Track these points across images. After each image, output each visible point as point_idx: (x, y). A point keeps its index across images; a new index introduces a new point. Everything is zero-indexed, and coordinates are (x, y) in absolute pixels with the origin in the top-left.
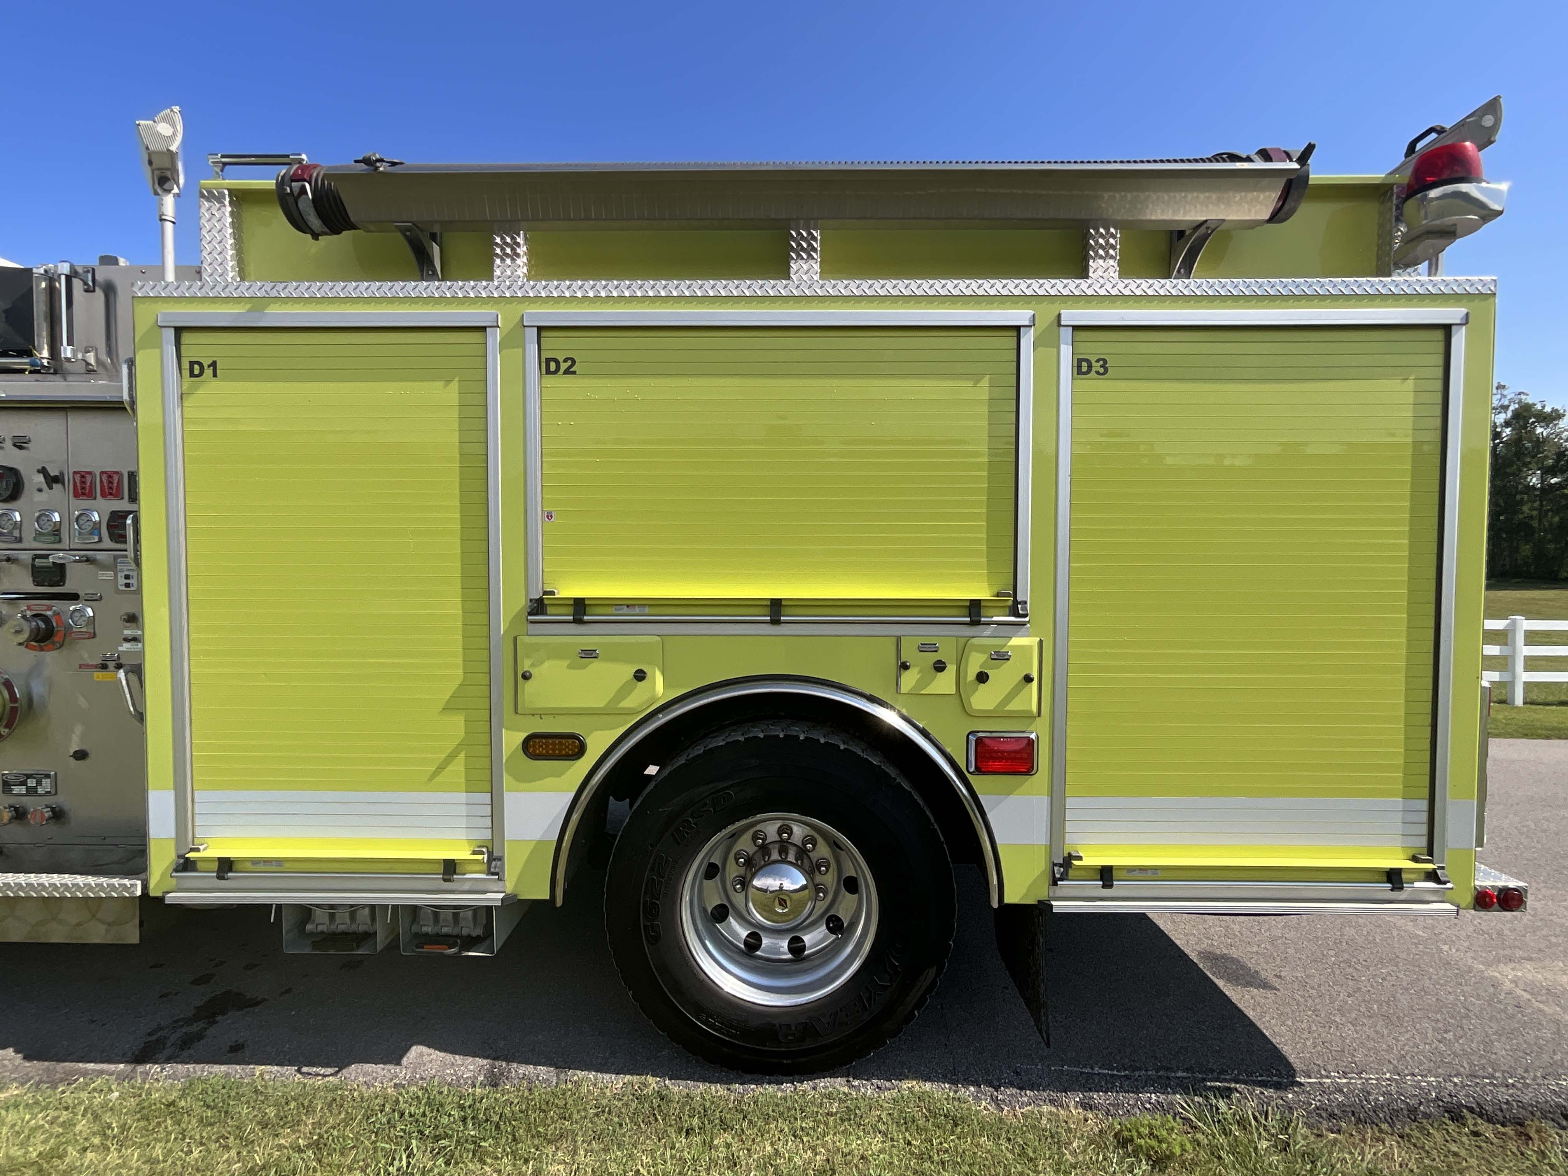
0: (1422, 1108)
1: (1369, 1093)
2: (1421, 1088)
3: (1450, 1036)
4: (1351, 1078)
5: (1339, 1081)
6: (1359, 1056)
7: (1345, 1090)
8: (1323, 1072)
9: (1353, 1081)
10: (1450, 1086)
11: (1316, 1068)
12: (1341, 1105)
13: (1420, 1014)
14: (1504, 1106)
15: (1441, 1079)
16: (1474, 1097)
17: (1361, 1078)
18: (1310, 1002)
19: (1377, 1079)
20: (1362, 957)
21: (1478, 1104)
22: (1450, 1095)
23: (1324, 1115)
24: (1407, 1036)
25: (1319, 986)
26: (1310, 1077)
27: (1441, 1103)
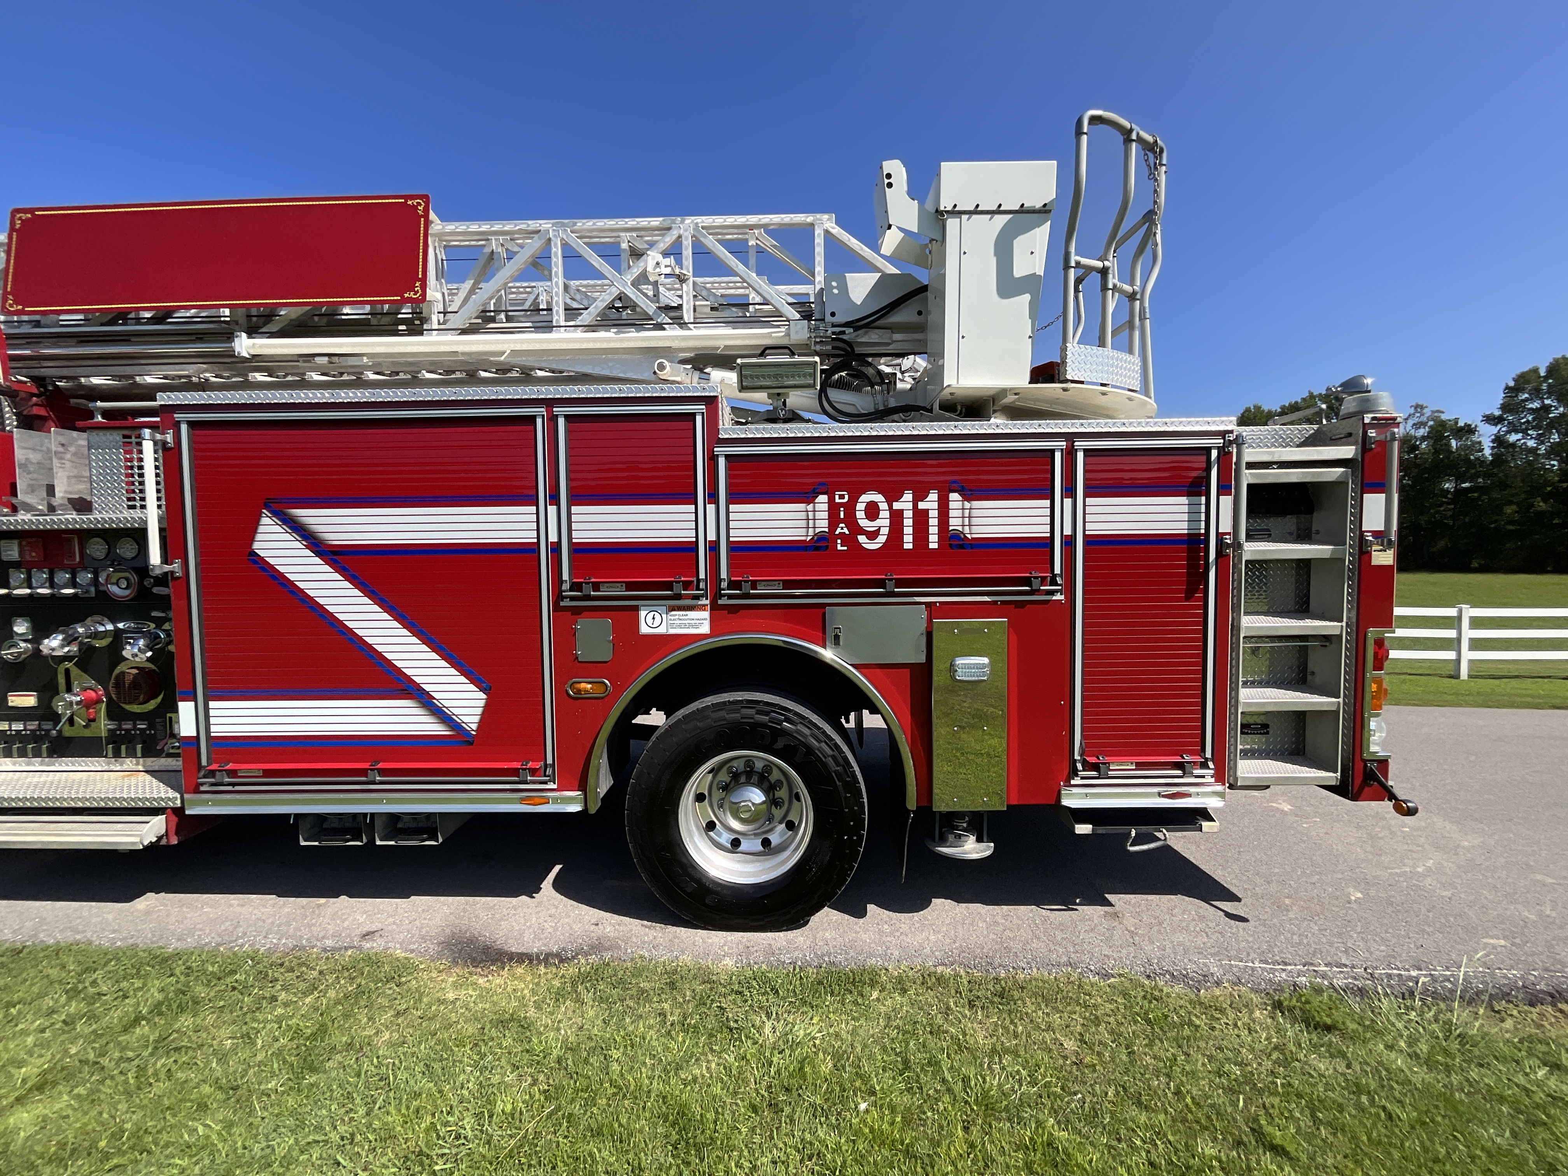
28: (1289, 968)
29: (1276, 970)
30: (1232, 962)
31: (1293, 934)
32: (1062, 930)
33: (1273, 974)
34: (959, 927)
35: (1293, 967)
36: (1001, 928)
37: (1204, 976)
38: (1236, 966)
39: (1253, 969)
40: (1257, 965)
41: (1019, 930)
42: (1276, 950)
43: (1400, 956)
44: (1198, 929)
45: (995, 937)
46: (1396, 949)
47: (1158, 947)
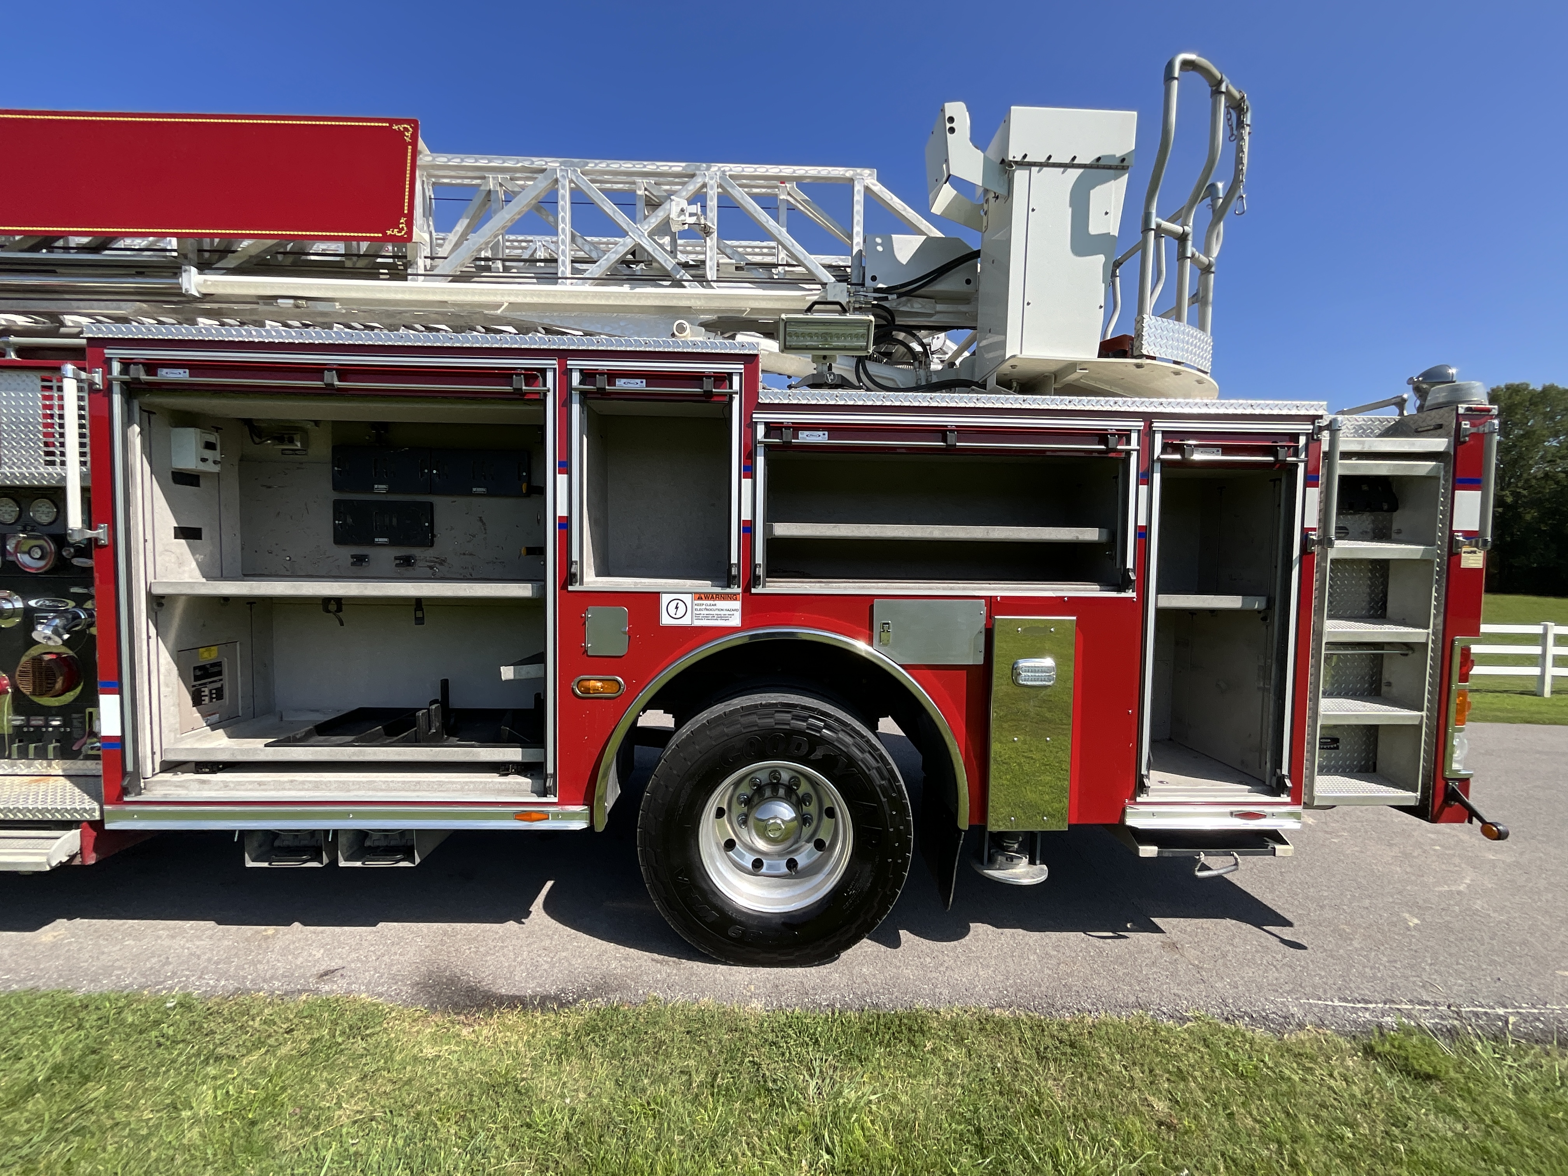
28: (1371, 1006)
29: (1358, 1009)
30: (1311, 1001)
31: (1364, 967)
32: (1121, 964)
33: (1356, 1014)
34: (1009, 960)
35: (1374, 1005)
36: (1054, 962)
37: (1285, 1018)
38: (1316, 1005)
39: (1334, 1008)
40: (1337, 1003)
41: (1075, 964)
42: (1352, 985)
43: (1480, 990)
44: (1265, 962)
45: (1050, 972)
46: (1474, 984)
47: (1229, 984)
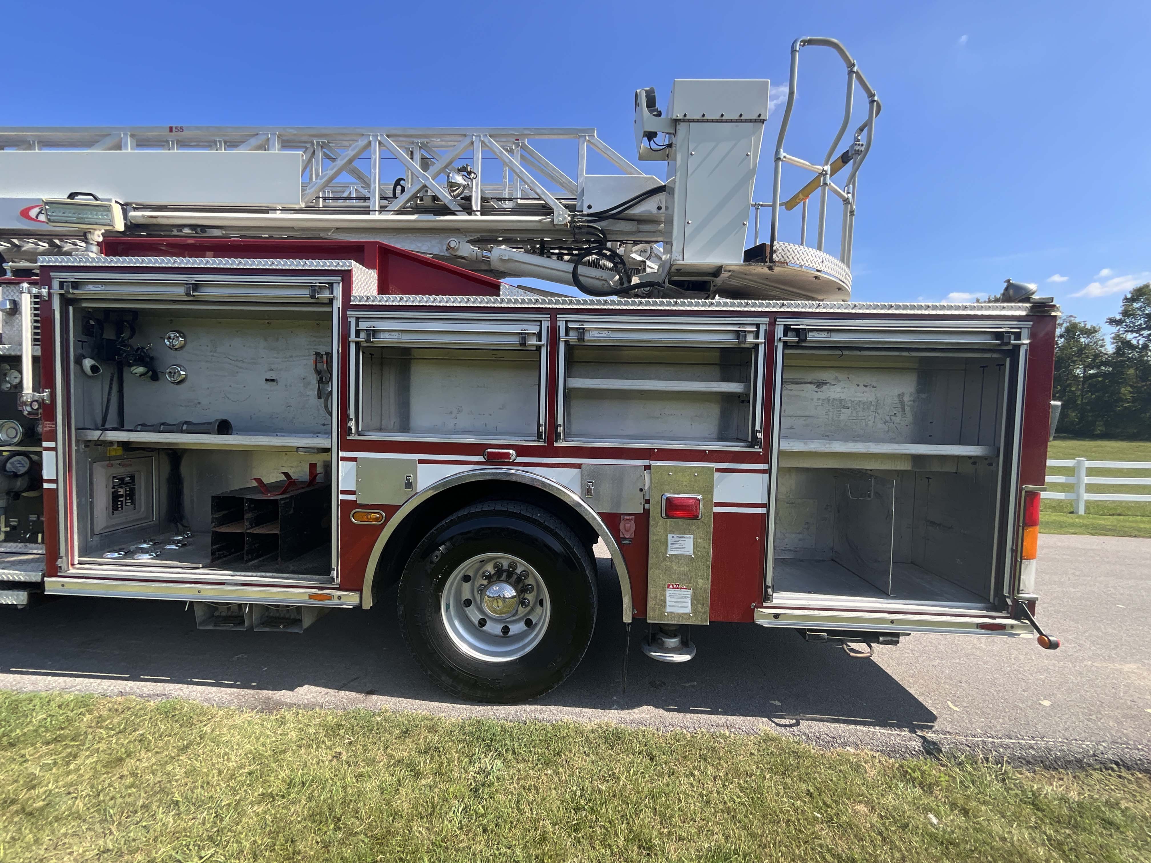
0: (1085, 760)
1: (1050, 750)
2: (1083, 748)
3: (1094, 717)
4: (1038, 740)
5: (1030, 742)
6: (1039, 727)
7: (1035, 747)
8: (1019, 736)
9: (1039, 742)
10: (1101, 748)
11: (1014, 734)
12: (1034, 756)
13: (1072, 703)
14: (1139, 762)
15: (1094, 744)
16: (1118, 756)
17: (1044, 741)
18: (1001, 694)
19: (1053, 742)
20: (1026, 668)
21: (1121, 760)
22: (1102, 753)
23: (1024, 762)
24: (1067, 716)
25: (1004, 684)
26: (1011, 739)
27: (1097, 758)
